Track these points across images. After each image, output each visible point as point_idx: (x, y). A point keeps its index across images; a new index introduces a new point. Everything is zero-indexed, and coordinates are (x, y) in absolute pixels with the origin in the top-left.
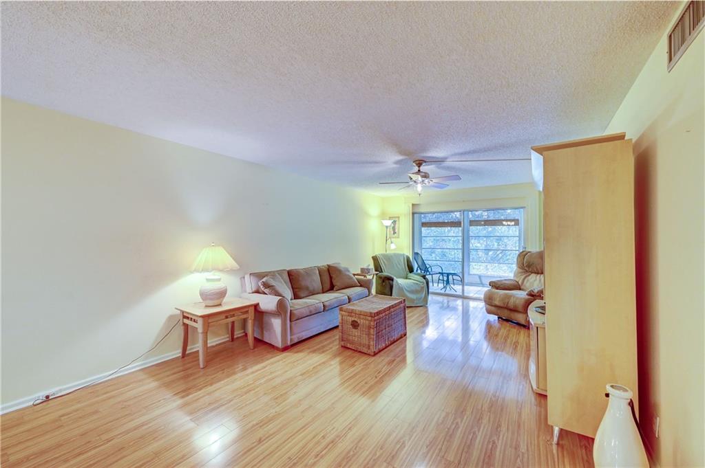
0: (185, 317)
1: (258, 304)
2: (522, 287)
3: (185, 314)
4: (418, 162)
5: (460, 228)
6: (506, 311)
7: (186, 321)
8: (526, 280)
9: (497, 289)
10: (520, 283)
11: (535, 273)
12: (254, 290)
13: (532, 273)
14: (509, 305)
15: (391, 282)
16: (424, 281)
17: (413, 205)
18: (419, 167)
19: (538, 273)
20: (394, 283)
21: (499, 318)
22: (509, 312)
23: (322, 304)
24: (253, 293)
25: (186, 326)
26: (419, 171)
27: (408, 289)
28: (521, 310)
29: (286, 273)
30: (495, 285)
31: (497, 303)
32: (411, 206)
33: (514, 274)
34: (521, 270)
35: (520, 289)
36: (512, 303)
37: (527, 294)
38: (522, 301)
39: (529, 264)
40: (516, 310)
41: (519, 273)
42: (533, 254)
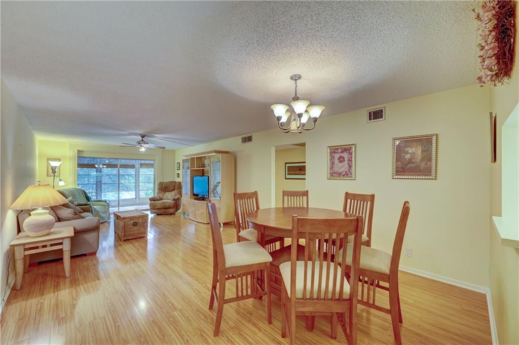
2: (163, 198)
6: (162, 210)
8: (164, 195)
9: (155, 201)
10: (161, 197)
11: (168, 191)
13: (166, 191)
14: (165, 206)
16: (107, 204)
20: (93, 208)
22: (164, 210)
26: (142, 140)
28: (171, 207)
30: (151, 199)
31: (159, 207)
32: (77, 151)
33: (157, 193)
35: (162, 200)
36: (167, 205)
37: (173, 200)
38: (173, 203)
39: (164, 188)
40: (169, 208)
41: (160, 192)
42: (166, 183)
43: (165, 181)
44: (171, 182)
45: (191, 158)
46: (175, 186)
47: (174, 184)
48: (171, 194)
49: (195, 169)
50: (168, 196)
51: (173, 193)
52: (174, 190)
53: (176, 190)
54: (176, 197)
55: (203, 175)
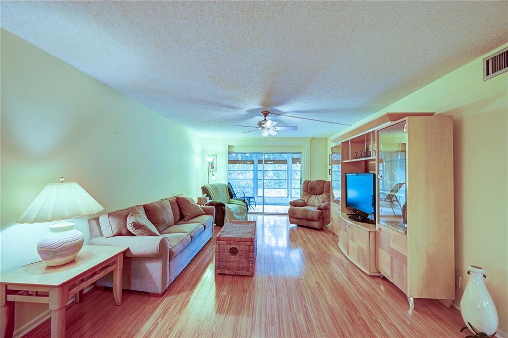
0: (9, 292)
1: (128, 250)
2: (307, 204)
3: (10, 288)
4: (265, 113)
5: (262, 164)
6: (304, 220)
7: (11, 298)
8: (309, 199)
9: (295, 206)
10: (306, 201)
11: (314, 194)
12: (115, 232)
13: (313, 194)
14: (308, 216)
15: (223, 207)
16: (245, 204)
17: (229, 146)
18: (265, 117)
19: (316, 195)
20: (226, 208)
21: (297, 226)
22: (306, 221)
23: (189, 236)
24: (114, 236)
25: (10, 305)
26: (265, 119)
27: (235, 212)
28: (315, 219)
29: (142, 208)
30: (293, 204)
31: (299, 216)
32: (227, 147)
33: (301, 195)
34: (306, 193)
35: (306, 205)
36: (309, 215)
37: (317, 209)
38: (317, 213)
39: (311, 189)
40: (312, 220)
41: (304, 195)
42: (313, 182)
43: (312, 180)
44: (318, 182)
45: (342, 143)
46: (323, 188)
47: (322, 185)
48: (318, 199)
49: (350, 160)
50: (313, 201)
51: (321, 197)
52: (322, 193)
53: (324, 194)
54: (323, 205)
55: (366, 171)
